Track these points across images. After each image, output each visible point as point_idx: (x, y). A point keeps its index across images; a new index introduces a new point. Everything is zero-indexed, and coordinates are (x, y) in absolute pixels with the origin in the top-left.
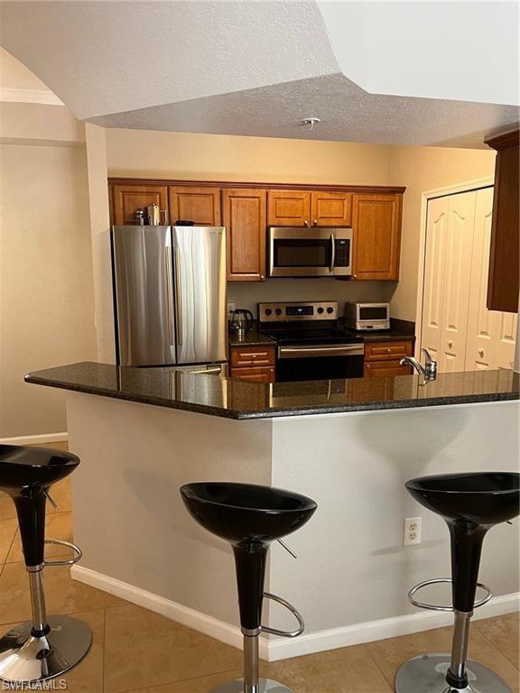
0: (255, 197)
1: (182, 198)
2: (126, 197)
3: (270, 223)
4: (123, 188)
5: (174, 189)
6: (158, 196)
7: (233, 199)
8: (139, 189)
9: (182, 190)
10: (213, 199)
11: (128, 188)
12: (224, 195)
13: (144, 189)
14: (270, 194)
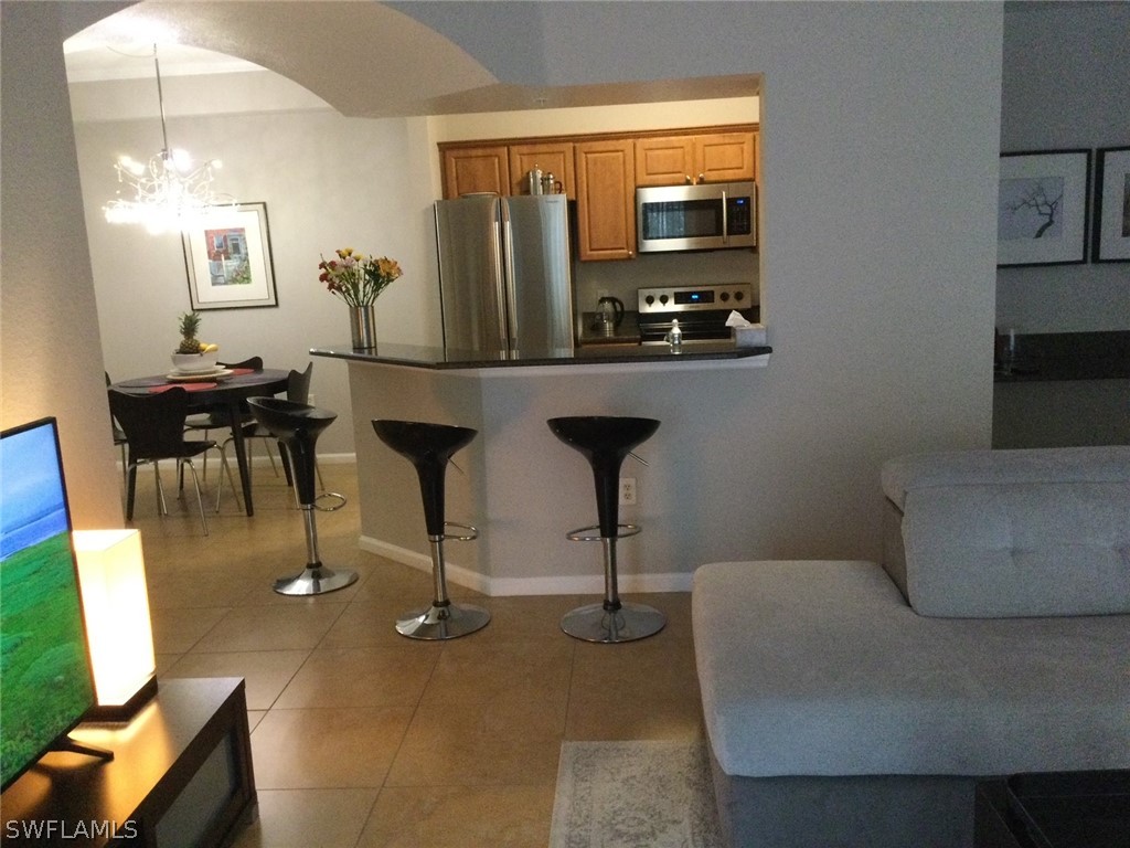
0: (618, 151)
1: (525, 158)
2: (459, 163)
3: (640, 183)
4: (455, 153)
5: (514, 149)
6: (497, 160)
7: (589, 156)
8: (474, 152)
9: (525, 149)
10: (564, 156)
11: (461, 153)
12: (578, 152)
13: (480, 152)
14: (638, 145)
